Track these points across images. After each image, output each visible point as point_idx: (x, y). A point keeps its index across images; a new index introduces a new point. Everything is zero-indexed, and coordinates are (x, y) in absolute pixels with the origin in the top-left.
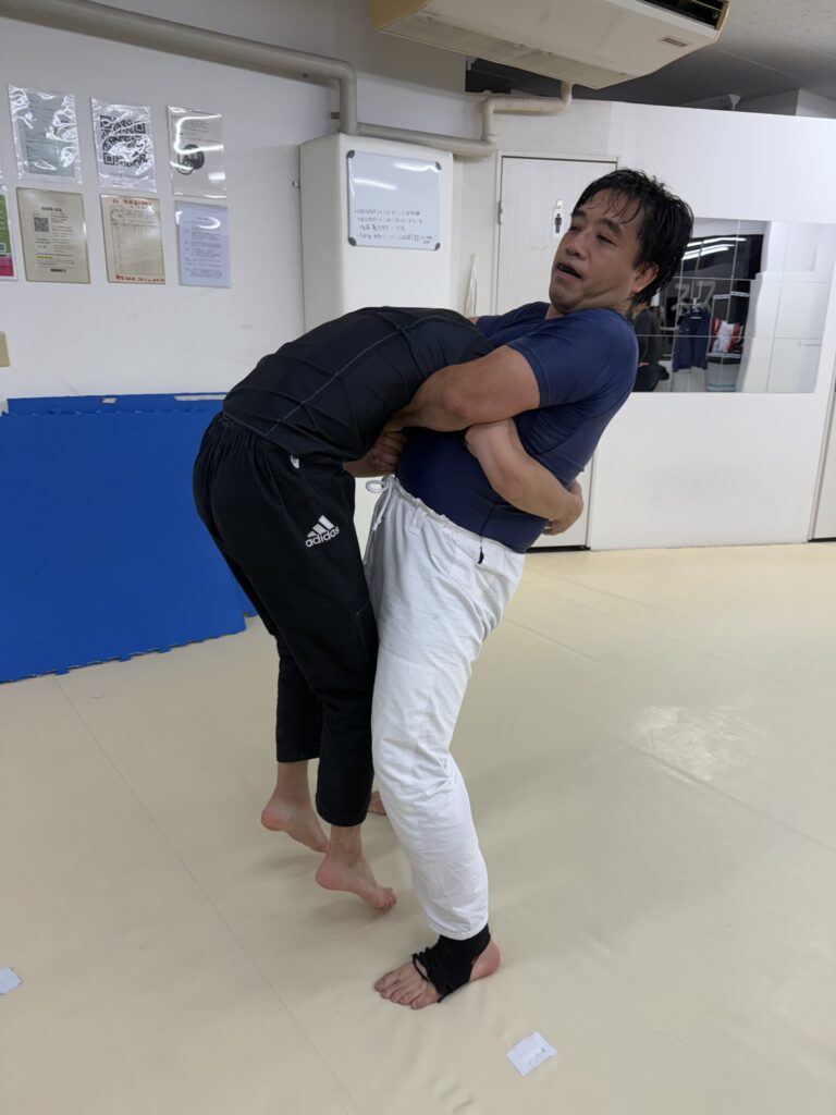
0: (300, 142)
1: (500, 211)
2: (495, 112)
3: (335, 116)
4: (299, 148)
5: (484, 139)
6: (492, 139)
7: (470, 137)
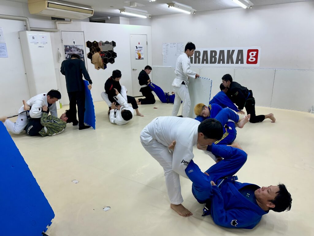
0: (19, 31)
1: (62, 41)
2: (58, 23)
3: (25, 26)
4: (19, 32)
5: (56, 28)
6: (58, 28)
7: (54, 28)
